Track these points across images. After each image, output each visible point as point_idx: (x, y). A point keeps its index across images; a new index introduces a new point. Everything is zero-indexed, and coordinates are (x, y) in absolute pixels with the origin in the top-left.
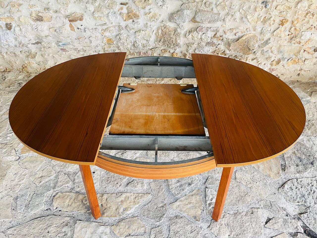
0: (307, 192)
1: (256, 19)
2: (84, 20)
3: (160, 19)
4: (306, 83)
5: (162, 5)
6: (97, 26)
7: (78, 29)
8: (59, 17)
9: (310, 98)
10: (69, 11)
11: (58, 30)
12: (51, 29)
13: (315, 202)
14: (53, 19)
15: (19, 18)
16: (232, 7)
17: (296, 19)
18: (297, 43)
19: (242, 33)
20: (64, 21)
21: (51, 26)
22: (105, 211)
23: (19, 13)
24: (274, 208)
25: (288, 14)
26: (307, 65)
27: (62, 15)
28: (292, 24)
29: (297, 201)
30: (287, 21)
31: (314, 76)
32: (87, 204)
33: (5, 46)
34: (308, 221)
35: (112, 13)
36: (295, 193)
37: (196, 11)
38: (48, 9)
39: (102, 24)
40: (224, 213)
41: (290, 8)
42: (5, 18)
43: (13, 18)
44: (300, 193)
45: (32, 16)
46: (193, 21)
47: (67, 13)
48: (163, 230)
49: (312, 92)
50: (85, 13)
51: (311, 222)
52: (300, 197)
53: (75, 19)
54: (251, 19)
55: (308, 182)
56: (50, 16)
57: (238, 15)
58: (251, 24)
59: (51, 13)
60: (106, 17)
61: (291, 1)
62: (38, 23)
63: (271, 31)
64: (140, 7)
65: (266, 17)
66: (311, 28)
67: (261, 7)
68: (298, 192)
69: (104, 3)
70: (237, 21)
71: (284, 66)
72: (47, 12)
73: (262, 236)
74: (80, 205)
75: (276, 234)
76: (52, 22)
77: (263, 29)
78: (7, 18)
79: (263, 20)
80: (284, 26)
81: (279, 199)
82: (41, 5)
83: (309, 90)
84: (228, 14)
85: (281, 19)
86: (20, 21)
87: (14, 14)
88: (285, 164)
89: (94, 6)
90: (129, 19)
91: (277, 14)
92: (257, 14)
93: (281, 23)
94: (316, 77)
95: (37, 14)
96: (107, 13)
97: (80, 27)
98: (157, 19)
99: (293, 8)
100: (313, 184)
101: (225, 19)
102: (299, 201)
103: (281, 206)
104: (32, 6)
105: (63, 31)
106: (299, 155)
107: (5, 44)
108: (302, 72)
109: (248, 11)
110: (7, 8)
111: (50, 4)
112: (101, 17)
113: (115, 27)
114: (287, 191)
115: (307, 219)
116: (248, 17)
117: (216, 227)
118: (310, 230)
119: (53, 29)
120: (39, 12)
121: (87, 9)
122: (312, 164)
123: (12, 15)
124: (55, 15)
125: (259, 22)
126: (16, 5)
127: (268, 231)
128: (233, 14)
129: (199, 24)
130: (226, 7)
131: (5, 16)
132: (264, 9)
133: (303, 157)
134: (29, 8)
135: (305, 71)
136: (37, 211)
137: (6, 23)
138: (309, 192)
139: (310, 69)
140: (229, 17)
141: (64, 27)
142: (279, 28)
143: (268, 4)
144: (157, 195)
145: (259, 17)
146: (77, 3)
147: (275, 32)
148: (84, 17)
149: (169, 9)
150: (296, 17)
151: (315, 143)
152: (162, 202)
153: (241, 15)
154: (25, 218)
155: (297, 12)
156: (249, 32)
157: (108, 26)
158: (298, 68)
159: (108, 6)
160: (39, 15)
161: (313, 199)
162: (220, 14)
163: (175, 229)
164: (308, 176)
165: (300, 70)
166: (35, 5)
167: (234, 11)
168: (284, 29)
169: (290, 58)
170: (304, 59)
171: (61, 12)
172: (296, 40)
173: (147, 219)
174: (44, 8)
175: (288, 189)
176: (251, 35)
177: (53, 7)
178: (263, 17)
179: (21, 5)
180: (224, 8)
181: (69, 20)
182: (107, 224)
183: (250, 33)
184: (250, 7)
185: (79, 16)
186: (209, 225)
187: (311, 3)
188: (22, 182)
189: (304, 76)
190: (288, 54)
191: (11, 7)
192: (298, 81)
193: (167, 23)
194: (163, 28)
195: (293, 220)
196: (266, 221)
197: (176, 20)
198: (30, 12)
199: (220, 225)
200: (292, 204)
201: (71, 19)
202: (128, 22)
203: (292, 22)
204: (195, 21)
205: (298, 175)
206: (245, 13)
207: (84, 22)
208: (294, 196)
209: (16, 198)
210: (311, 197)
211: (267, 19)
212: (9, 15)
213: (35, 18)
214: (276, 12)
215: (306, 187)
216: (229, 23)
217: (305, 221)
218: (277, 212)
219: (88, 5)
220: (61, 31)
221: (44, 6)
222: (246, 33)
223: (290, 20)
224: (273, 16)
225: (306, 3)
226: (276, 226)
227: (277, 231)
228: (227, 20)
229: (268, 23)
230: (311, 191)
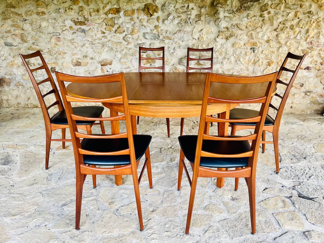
0: (300, 173)
1: (248, 61)
2: (113, 65)
3: (172, 63)
4: (299, 114)
5: (173, 52)
6: (122, 69)
7: (107, 72)
8: (94, 63)
9: (303, 122)
10: (102, 58)
11: (91, 73)
12: (86, 72)
13: (308, 179)
14: (89, 64)
15: (62, 64)
16: (227, 52)
17: (280, 61)
18: (285, 80)
19: (238, 73)
20: (97, 65)
21: (87, 69)
22: (125, 182)
23: (63, 60)
24: (271, 182)
25: (273, 56)
26: (297, 99)
27: (96, 61)
28: (278, 64)
29: (291, 178)
30: (273, 62)
31: (306, 108)
32: (110, 177)
33: (47, 85)
34: (302, 190)
35: (135, 59)
36: (290, 174)
37: (200, 56)
38: (86, 56)
39: (127, 68)
40: (227, 184)
41: (273, 52)
42: (51, 63)
43: (58, 64)
44: (294, 174)
45: (73, 62)
46: (198, 64)
47: (100, 60)
48: (175, 192)
49: (305, 120)
50: (114, 59)
51: (305, 190)
52: (294, 177)
53: (106, 64)
54: (244, 62)
55: (301, 169)
56: (87, 62)
57: (232, 59)
58: (244, 66)
59: (88, 60)
60: (130, 62)
61: (273, 47)
62: (77, 67)
63: (261, 70)
64: (156, 54)
65: (255, 59)
66: (294, 67)
67: (250, 52)
68: (292, 173)
69: (129, 51)
70: (232, 63)
71: (277, 100)
72: (84, 58)
73: (260, 197)
74: (104, 178)
75: (273, 197)
76: (88, 66)
77: (255, 69)
78: (53, 63)
79: (253, 62)
80: (271, 66)
81: (276, 177)
82: (81, 54)
83: (302, 118)
84: (224, 58)
85: (268, 61)
86: (63, 66)
87: (59, 60)
88: (281, 158)
89: (121, 54)
90: (148, 64)
91: (264, 57)
92: (247, 58)
93: (268, 64)
94: (307, 110)
95: (77, 60)
96: (131, 59)
97: (109, 70)
98: (169, 63)
99: (276, 52)
100: (305, 169)
101: (223, 62)
102: (293, 178)
103: (278, 181)
104: (74, 54)
105: (95, 74)
106: (293, 153)
107: (47, 84)
108: (294, 105)
109: (240, 55)
110: (54, 55)
111: (88, 53)
112: (126, 62)
113: (136, 69)
114: (283, 172)
115: (300, 189)
116: (241, 60)
117: (220, 191)
118: (304, 196)
119: (88, 72)
120: (79, 59)
121: (116, 56)
122: (305, 158)
123: (57, 61)
124: (90, 61)
125: (250, 63)
126: (62, 53)
127: (265, 195)
128: (229, 58)
129: (203, 66)
130: (223, 53)
131: (51, 62)
132: (252, 53)
133: (297, 154)
134: (72, 55)
135: (296, 104)
136: (69, 181)
137: (52, 67)
138: (302, 174)
139: (300, 102)
140: (226, 60)
141: (97, 70)
142: (267, 68)
143: (255, 49)
144: (169, 174)
145: (250, 59)
146: (108, 52)
147: (265, 71)
148: (113, 63)
149: (178, 55)
150: (279, 59)
151: (307, 147)
152: (174, 178)
153: (235, 59)
154: (58, 185)
155: (280, 54)
156: (243, 72)
157: (131, 69)
158: (290, 102)
159: (132, 54)
160: (78, 61)
161: (306, 177)
162: (218, 58)
163: (185, 192)
164: (301, 165)
165: (291, 103)
166: (76, 54)
167: (229, 55)
168: (271, 69)
169: (281, 93)
170: (293, 94)
171: (96, 58)
172: (283, 78)
173: (161, 187)
174: (83, 56)
175: (283, 171)
176: (246, 74)
177: (90, 55)
178: (253, 60)
179: (66, 53)
180: (221, 54)
181: (101, 65)
182: (127, 189)
183: (245, 73)
184: (241, 53)
185: (109, 62)
186: (214, 190)
187: (290, 48)
188: (57, 166)
189: (296, 108)
190: (279, 89)
191: (58, 54)
192: (292, 113)
193: (177, 66)
194: (174, 70)
195: (289, 190)
196: (264, 189)
197: (184, 63)
198: (72, 59)
199: (224, 190)
200: (287, 180)
201: (102, 64)
202: (146, 65)
203: (277, 63)
204: (199, 63)
205: (292, 165)
206: (238, 57)
207: (112, 66)
208: (288, 176)
209: (52, 174)
210: (304, 177)
211: (256, 61)
212: (55, 61)
213: (75, 64)
214: (262, 56)
215: (299, 170)
216: (226, 65)
217: (299, 190)
218: (274, 184)
219: (117, 53)
220: (94, 74)
221: (84, 54)
222: (241, 73)
223: (275, 61)
224: (261, 59)
225: (285, 47)
226: (273, 192)
227: (273, 195)
228: (224, 63)
229: (257, 64)
230: (304, 173)
